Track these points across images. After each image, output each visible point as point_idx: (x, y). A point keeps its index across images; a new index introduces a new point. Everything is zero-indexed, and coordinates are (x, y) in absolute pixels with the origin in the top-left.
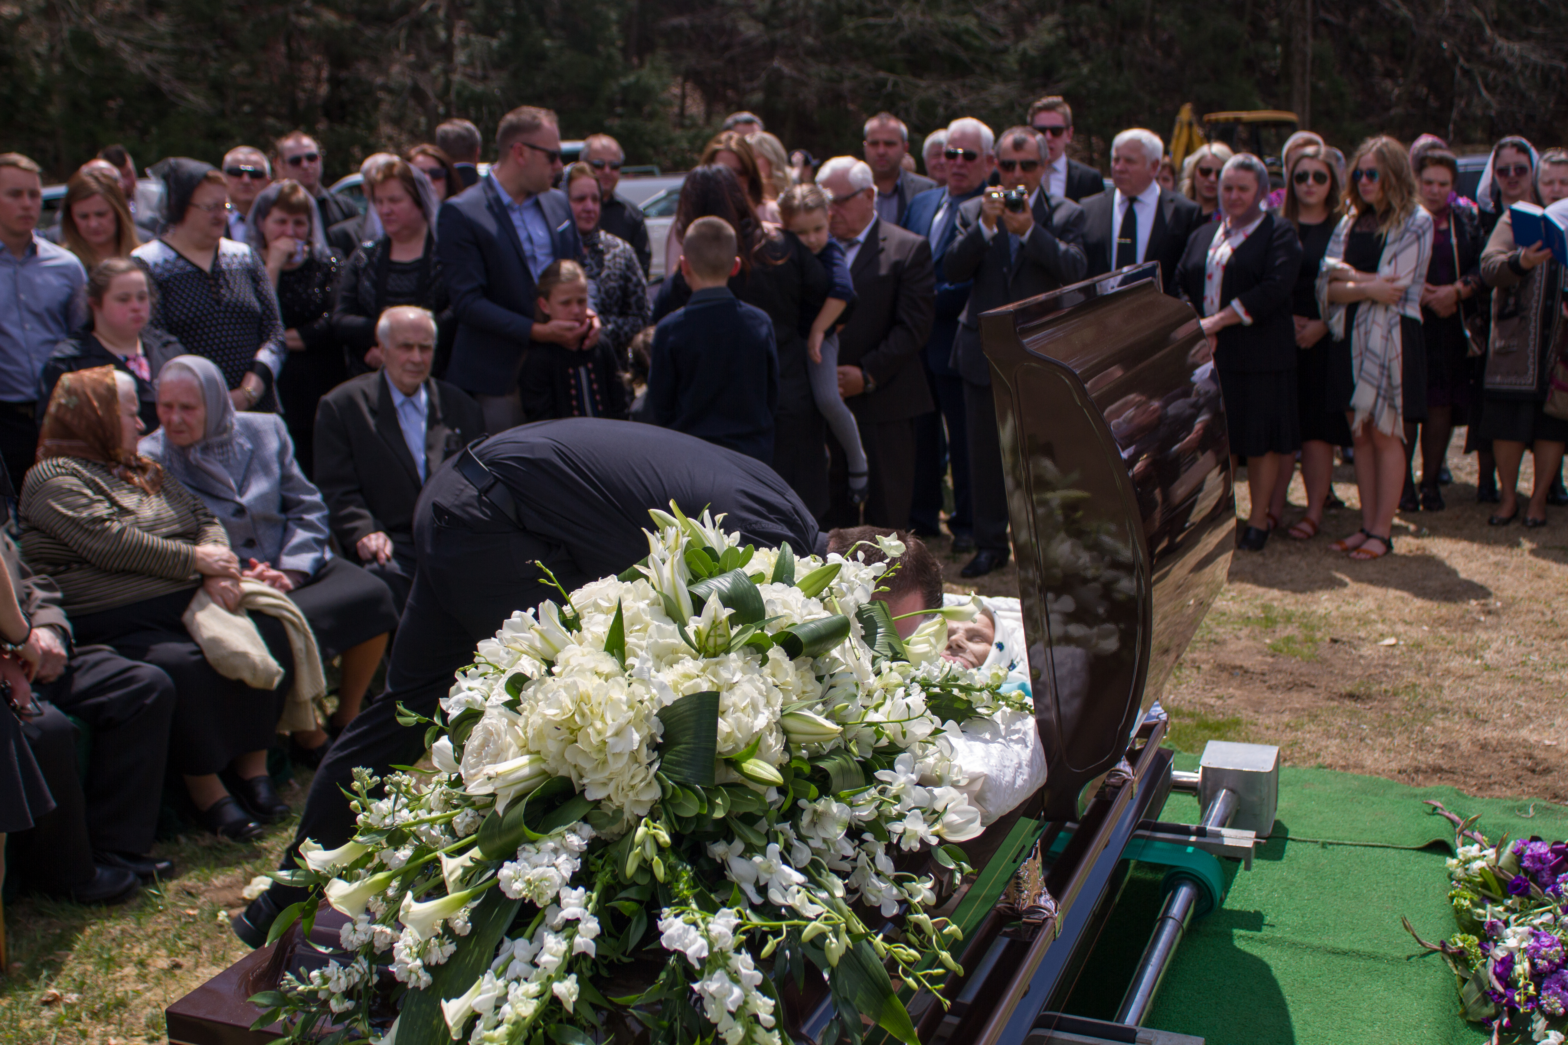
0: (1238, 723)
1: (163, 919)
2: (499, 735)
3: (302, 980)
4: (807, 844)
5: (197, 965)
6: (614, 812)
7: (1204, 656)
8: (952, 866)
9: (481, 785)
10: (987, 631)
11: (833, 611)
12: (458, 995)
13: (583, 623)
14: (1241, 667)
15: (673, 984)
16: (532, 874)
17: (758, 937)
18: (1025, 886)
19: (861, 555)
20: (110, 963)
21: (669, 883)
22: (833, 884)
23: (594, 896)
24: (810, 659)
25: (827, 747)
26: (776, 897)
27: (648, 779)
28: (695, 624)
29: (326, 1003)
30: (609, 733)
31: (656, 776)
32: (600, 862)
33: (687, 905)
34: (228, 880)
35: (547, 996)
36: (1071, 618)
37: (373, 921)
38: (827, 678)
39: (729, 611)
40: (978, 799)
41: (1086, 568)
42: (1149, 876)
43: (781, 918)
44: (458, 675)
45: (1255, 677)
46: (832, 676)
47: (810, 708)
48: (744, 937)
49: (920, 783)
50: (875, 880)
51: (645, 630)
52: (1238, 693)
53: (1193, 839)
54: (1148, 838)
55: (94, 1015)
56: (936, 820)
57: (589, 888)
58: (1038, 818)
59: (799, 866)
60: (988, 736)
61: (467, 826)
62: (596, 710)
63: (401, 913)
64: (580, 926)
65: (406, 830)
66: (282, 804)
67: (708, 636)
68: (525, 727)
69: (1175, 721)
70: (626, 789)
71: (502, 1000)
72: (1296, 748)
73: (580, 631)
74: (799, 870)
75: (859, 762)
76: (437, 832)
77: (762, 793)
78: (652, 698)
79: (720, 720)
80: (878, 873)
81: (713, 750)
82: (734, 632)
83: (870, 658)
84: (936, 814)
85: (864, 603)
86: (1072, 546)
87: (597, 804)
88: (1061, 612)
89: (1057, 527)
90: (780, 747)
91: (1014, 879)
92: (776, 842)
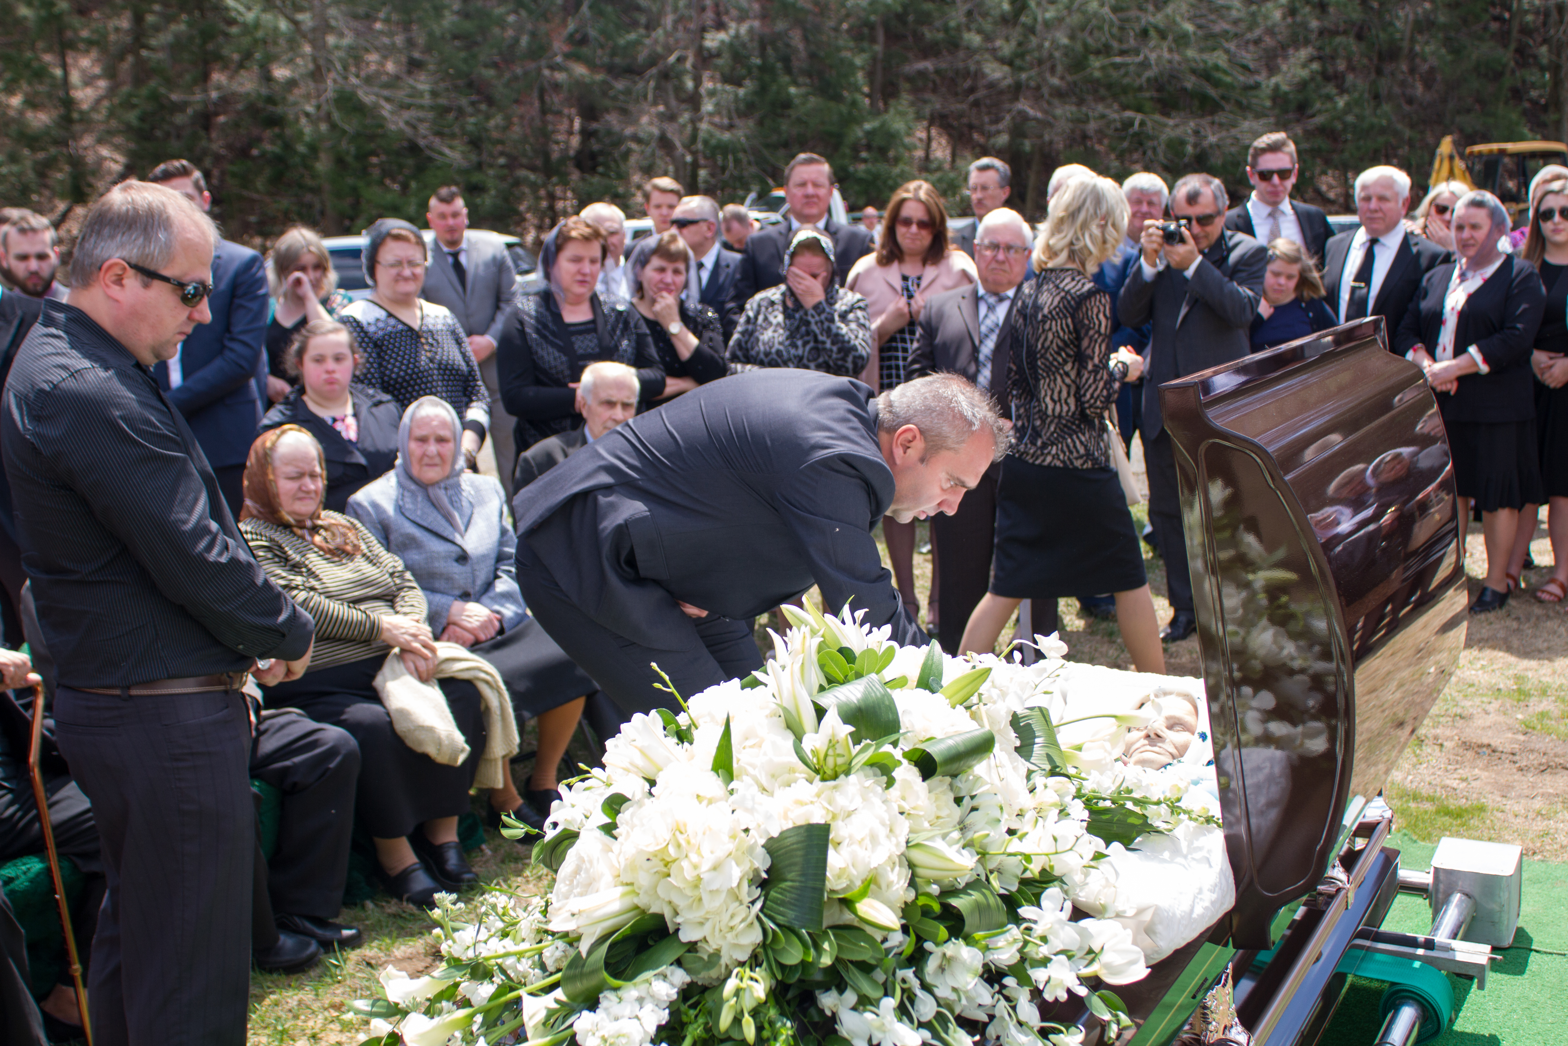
0: (1482, 809)
1: (339, 991)
2: (591, 862)
4: (931, 993)
6: (710, 956)
7: (1448, 733)
8: (1107, 1016)
9: (566, 921)
10: (1190, 719)
11: (979, 722)
13: (695, 733)
14: (1489, 745)
16: (610, 1028)
18: (1211, 1017)
19: (1017, 656)
20: (284, 1036)
21: (768, 1039)
22: (960, 1042)
24: (948, 779)
25: (962, 883)
27: (749, 920)
28: (813, 742)
30: (705, 867)
31: (758, 918)
32: (693, 1013)
34: (410, 950)
36: (1271, 715)
38: (966, 800)
39: (850, 729)
41: (1293, 658)
42: (1374, 985)
45: (1503, 756)
46: (972, 797)
47: (944, 837)
49: (1075, 918)
50: (1014, 1031)
51: (759, 745)
52: (1484, 774)
53: (1420, 952)
54: (1368, 949)
56: (1092, 961)
58: (1226, 945)
59: (924, 1019)
60: (1166, 855)
61: (557, 960)
62: (693, 841)
65: (493, 962)
66: (470, 872)
67: (826, 756)
68: (620, 855)
69: (1412, 805)
70: (725, 930)
72: (1547, 840)
73: (691, 743)
74: (921, 1025)
75: (1001, 896)
76: (524, 966)
77: (879, 939)
78: (759, 826)
79: (831, 854)
80: (1020, 1024)
81: (821, 890)
82: (858, 747)
83: (1024, 772)
84: (1092, 954)
85: (1020, 711)
86: (1275, 636)
87: (692, 947)
88: (1258, 710)
89: (1258, 614)
90: (903, 883)
91: (1199, 1011)
92: (893, 996)
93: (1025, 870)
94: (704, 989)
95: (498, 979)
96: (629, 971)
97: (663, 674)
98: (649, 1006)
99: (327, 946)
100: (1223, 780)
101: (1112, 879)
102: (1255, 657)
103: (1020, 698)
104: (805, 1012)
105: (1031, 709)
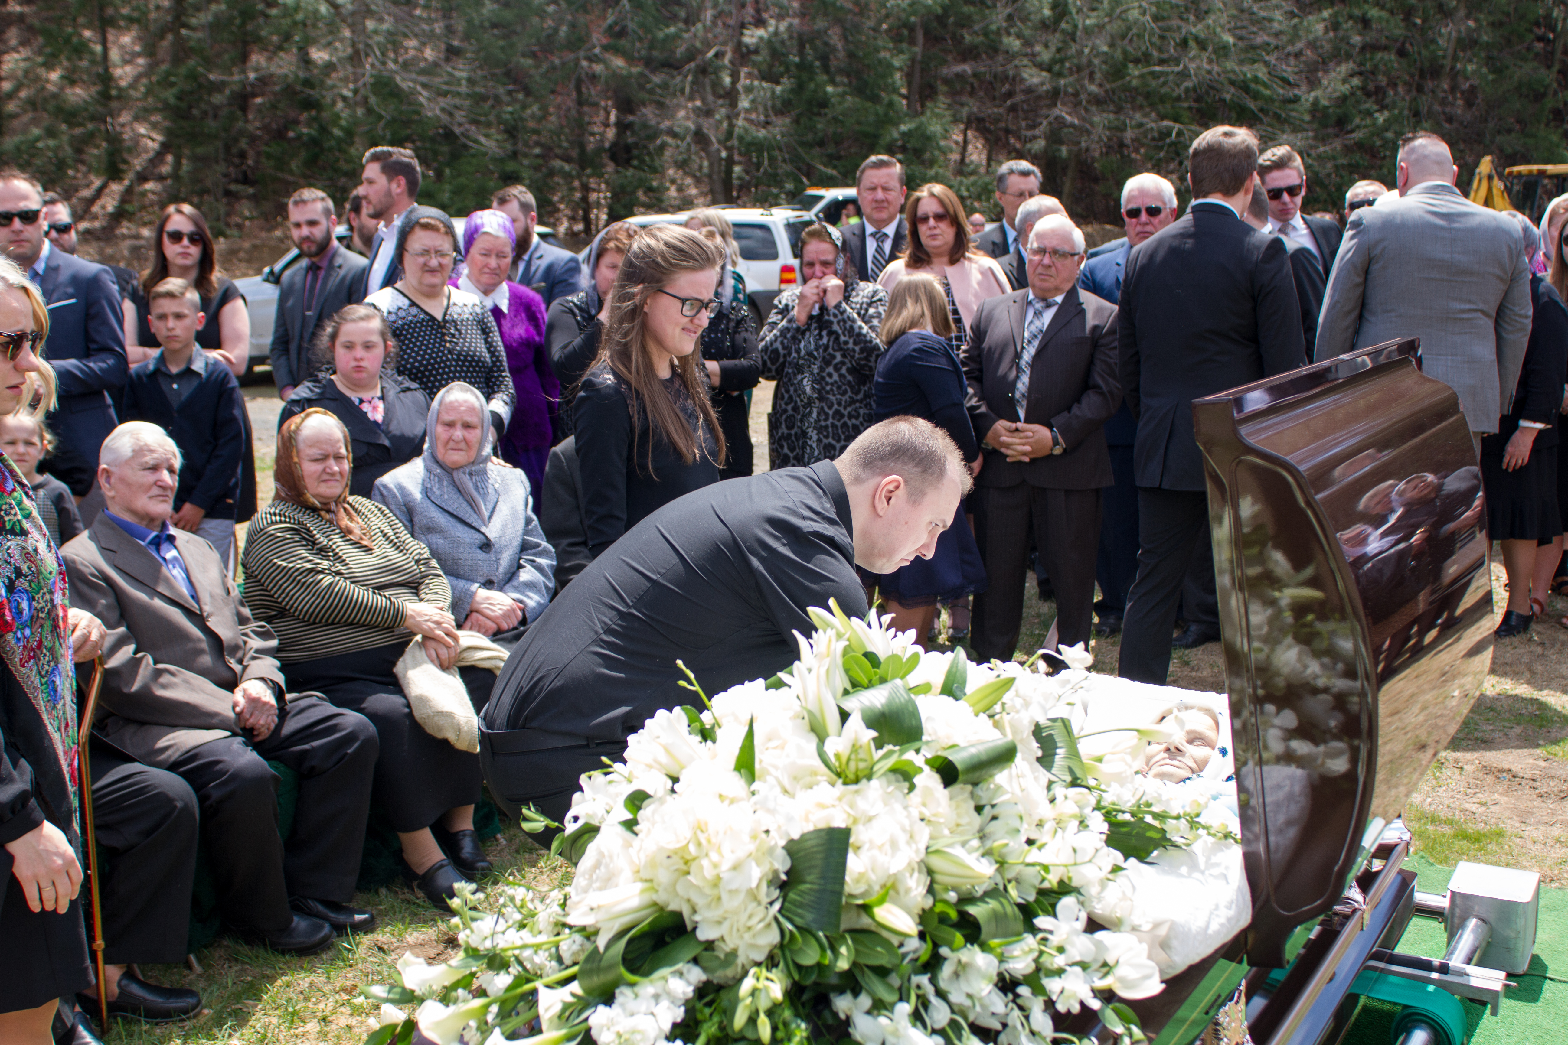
0: (1500, 834)
1: (351, 975)
2: (611, 857)
4: (945, 999)
6: (727, 955)
7: (1468, 756)
8: (1119, 1029)
9: (585, 915)
10: (1211, 734)
11: (1002, 731)
13: (719, 733)
14: (1509, 771)
16: (625, 1024)
18: (1222, 1033)
19: (1042, 666)
20: (294, 1018)
21: (782, 1041)
24: (969, 787)
25: (979, 891)
27: (767, 921)
28: (836, 746)
30: (725, 866)
31: (776, 918)
32: (707, 1011)
34: (422, 937)
36: (1294, 733)
38: (987, 809)
39: (873, 734)
41: (1316, 676)
42: (1387, 1007)
45: (1524, 782)
46: (993, 806)
47: (964, 844)
49: (1090, 928)
51: (782, 747)
52: (1503, 800)
53: (1435, 975)
54: (1382, 970)
56: (1106, 974)
57: (691, 1040)
58: (1240, 962)
59: (937, 1026)
60: (1184, 870)
61: (573, 954)
62: (714, 840)
65: (510, 953)
67: (849, 760)
68: (640, 850)
69: (1430, 828)
70: (742, 929)
73: (714, 742)
74: (934, 1032)
75: (1019, 906)
76: (541, 958)
77: (896, 943)
78: (779, 827)
79: (851, 858)
80: (1033, 1033)
81: (839, 893)
82: (881, 753)
83: (1045, 783)
84: (1106, 968)
85: (1043, 721)
86: (1300, 654)
87: (710, 945)
88: (1281, 728)
89: (1283, 632)
90: (922, 890)
91: (1212, 1026)
92: (908, 1001)
93: (1043, 880)
94: (719, 988)
95: (515, 970)
96: (645, 967)
98: (665, 1003)
99: (340, 929)
100: (1243, 797)
101: (1129, 893)
102: (1278, 674)
103: (1043, 709)
104: (819, 1014)
105: (1054, 720)
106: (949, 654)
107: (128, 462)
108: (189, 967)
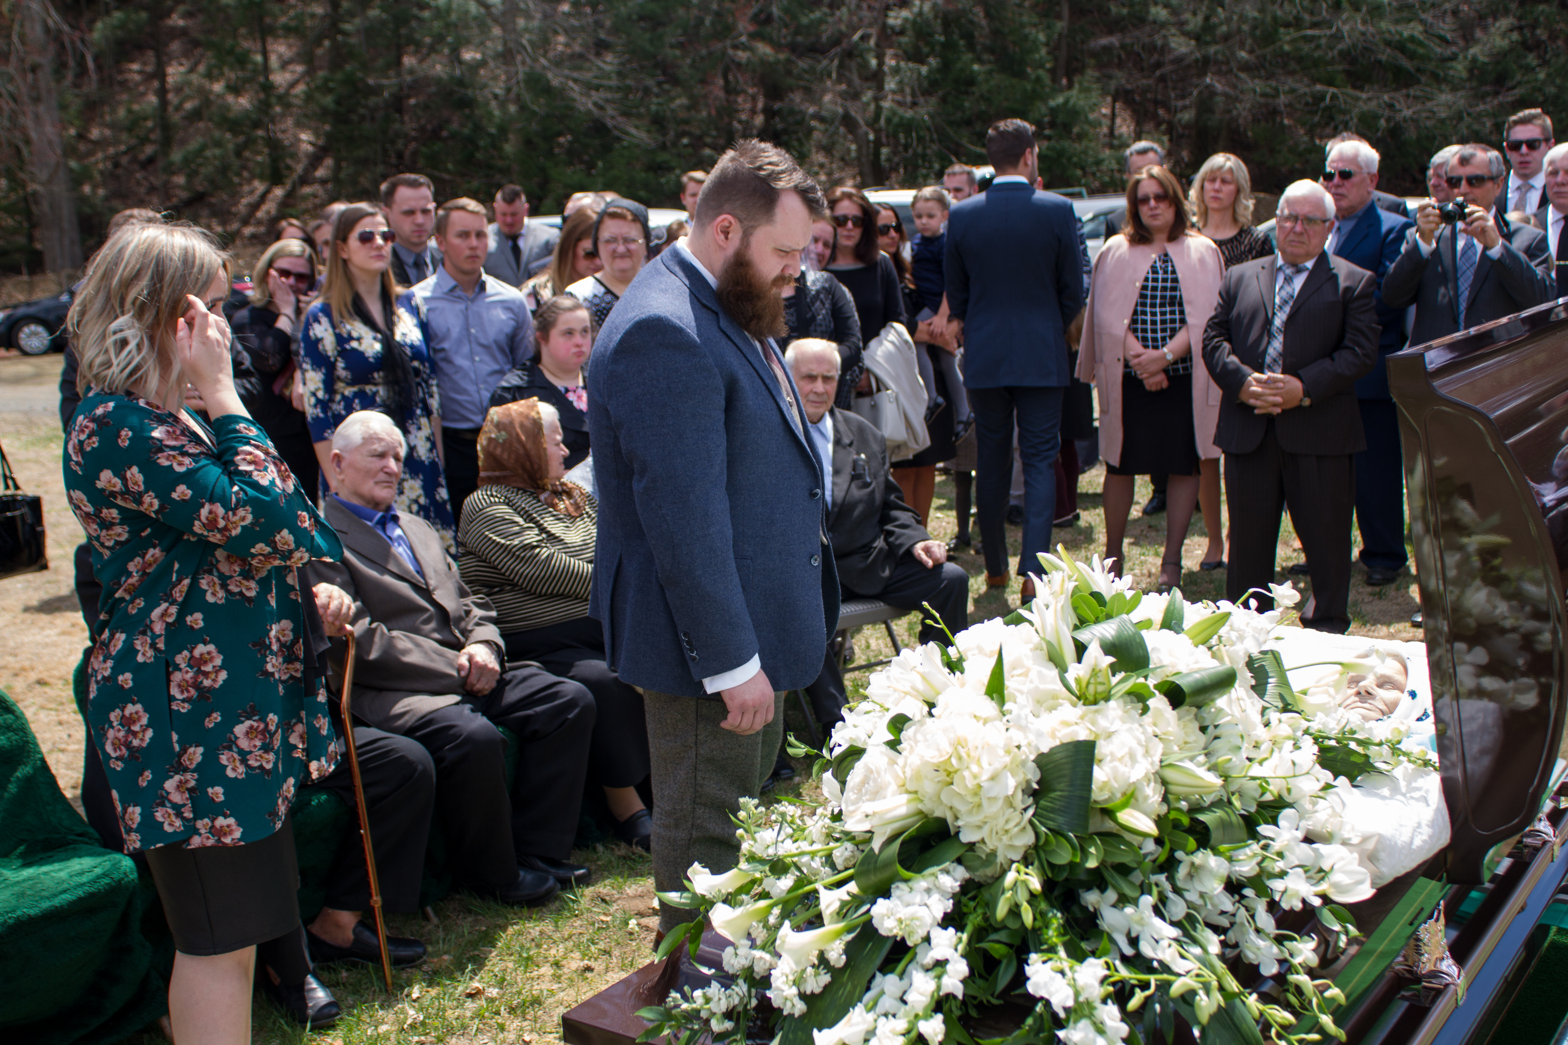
1: (579, 922)
2: (879, 773)
3: (686, 998)
4: (1182, 896)
5: (607, 970)
6: (988, 855)
8: (1337, 927)
9: (860, 821)
10: (1400, 678)
11: (1221, 660)
12: (831, 1025)
13: (965, 664)
15: (1040, 1030)
16: (904, 912)
17: (1128, 988)
18: (1424, 949)
19: (1253, 603)
20: (528, 962)
21: (1040, 929)
22: (1208, 940)
23: (965, 937)
24: (1194, 709)
25: (1208, 800)
26: (1146, 949)
27: (1022, 824)
28: (1076, 672)
29: (707, 1021)
30: (985, 777)
31: (1031, 822)
32: (972, 904)
33: (1056, 952)
34: (640, 889)
35: (914, 1034)
36: (1484, 670)
37: (753, 946)
38: (1211, 729)
39: (1111, 659)
40: (1371, 858)
41: (1505, 618)
43: (1152, 970)
44: (844, 712)
46: (1216, 727)
47: (1192, 759)
48: (1111, 989)
49: (1308, 840)
50: (1253, 936)
51: (1026, 674)
55: (512, 1010)
56: (1322, 879)
57: (960, 928)
58: (1439, 880)
59: (1175, 919)
60: (1386, 792)
61: (846, 859)
62: (973, 754)
63: (778, 942)
64: (949, 967)
65: (788, 860)
67: (1088, 684)
68: (904, 766)
70: (1000, 833)
71: (871, 1033)
73: (962, 673)
74: (1173, 924)
75: (1242, 816)
76: (816, 864)
77: (1136, 844)
78: (1029, 744)
79: (1096, 769)
80: (1258, 931)
81: (1087, 799)
82: (1115, 680)
83: (1259, 708)
84: (1322, 873)
85: (1255, 652)
86: (1489, 595)
87: (971, 846)
88: (1472, 664)
89: (1472, 575)
90: (1158, 798)
91: (1412, 942)
92: (1150, 894)
93: (1264, 793)
94: (981, 885)
95: (795, 874)
96: (918, 866)
97: (934, 612)
98: (936, 897)
100: (1440, 727)
102: (1469, 614)
103: (1257, 640)
104: (1070, 906)
105: (1264, 653)
106: (1165, 594)
107: (358, 448)
108: (427, 918)
